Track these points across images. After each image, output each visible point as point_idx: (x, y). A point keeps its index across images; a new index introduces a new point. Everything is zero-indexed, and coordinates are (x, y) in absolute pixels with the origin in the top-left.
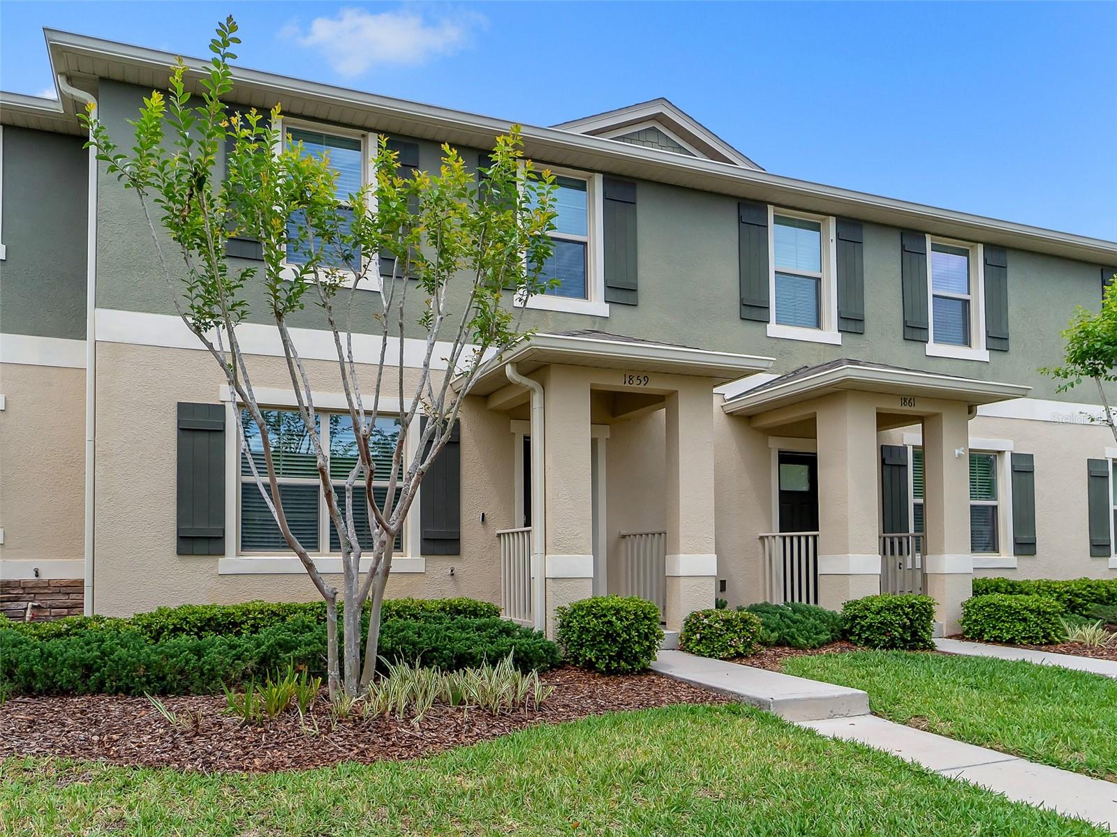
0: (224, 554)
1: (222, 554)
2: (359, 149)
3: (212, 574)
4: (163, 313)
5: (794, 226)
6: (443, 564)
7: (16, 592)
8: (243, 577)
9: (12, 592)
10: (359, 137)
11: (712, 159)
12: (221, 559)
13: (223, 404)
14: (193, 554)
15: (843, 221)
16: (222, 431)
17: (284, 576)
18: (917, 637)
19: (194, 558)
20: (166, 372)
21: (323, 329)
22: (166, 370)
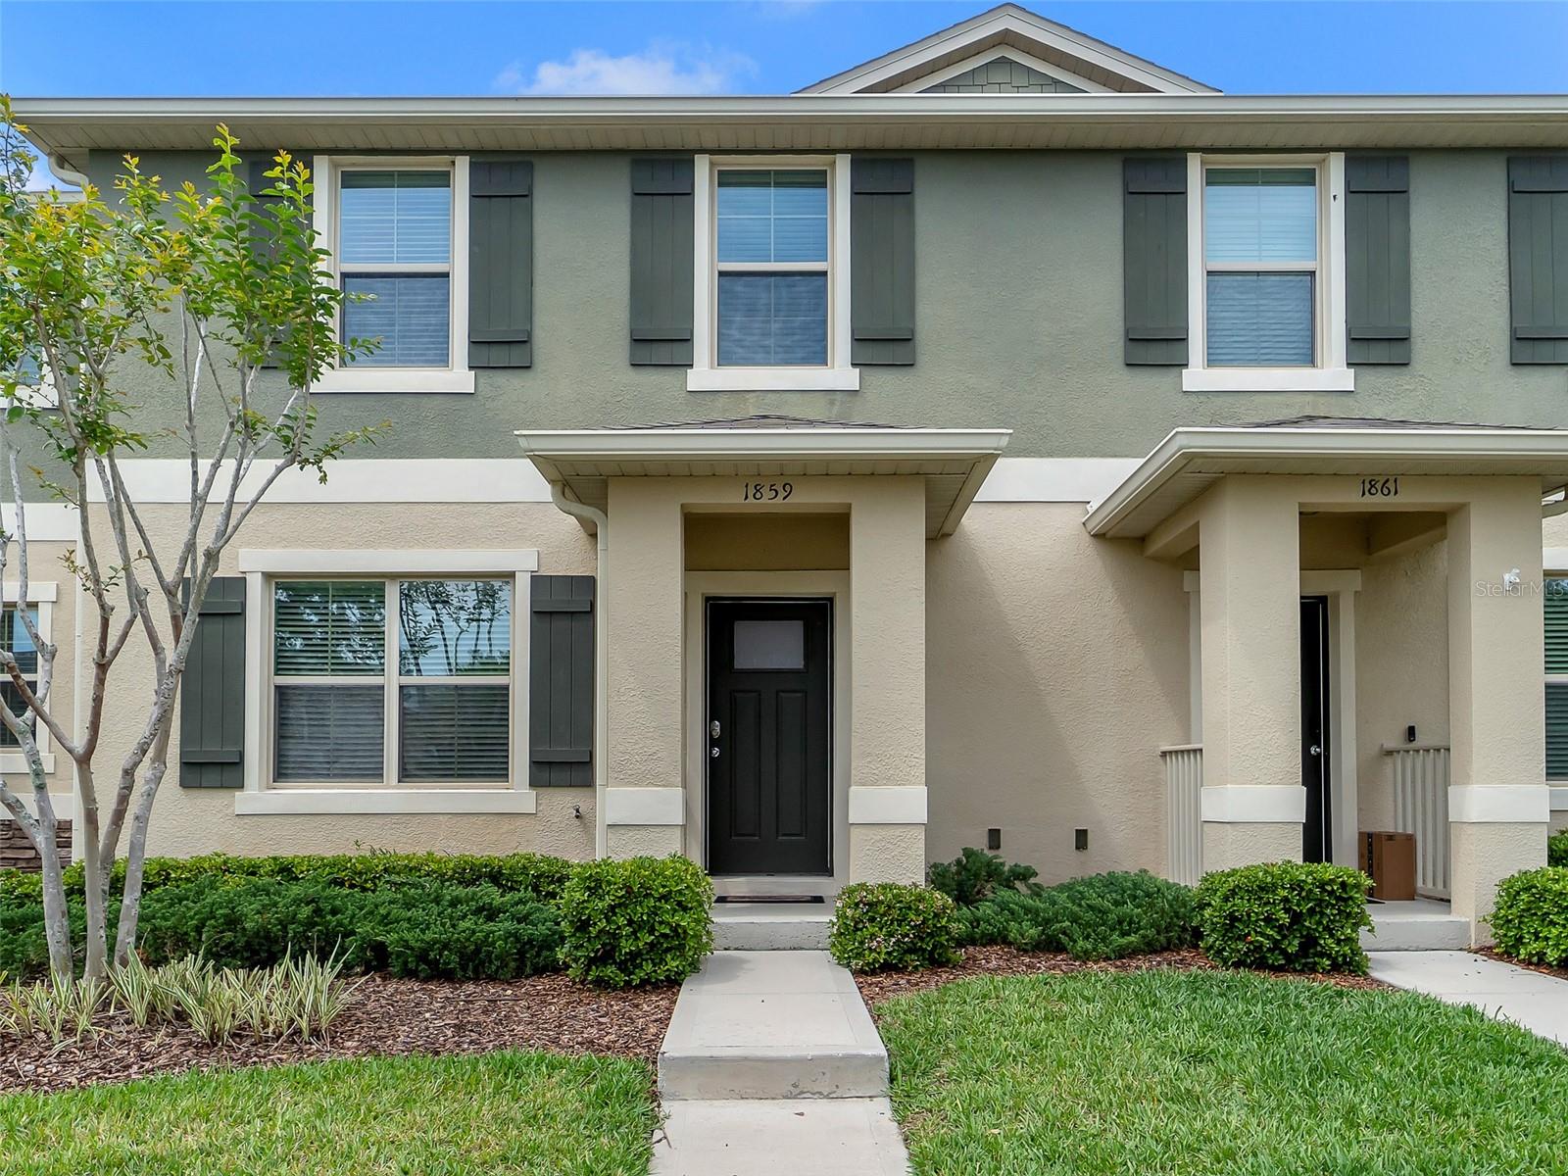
0: (243, 787)
1: (241, 787)
2: (446, 183)
3: (227, 815)
4: (165, 457)
5: (1255, 183)
6: (563, 801)
7: (66, 836)
8: (268, 819)
9: (63, 835)
10: (447, 166)
11: (1120, 92)
12: (238, 794)
13: (244, 575)
14: (200, 787)
15: (1359, 158)
16: (241, 614)
17: (327, 817)
18: (1319, 949)
19: (203, 793)
20: (169, 538)
21: (385, 458)
22: (169, 535)
